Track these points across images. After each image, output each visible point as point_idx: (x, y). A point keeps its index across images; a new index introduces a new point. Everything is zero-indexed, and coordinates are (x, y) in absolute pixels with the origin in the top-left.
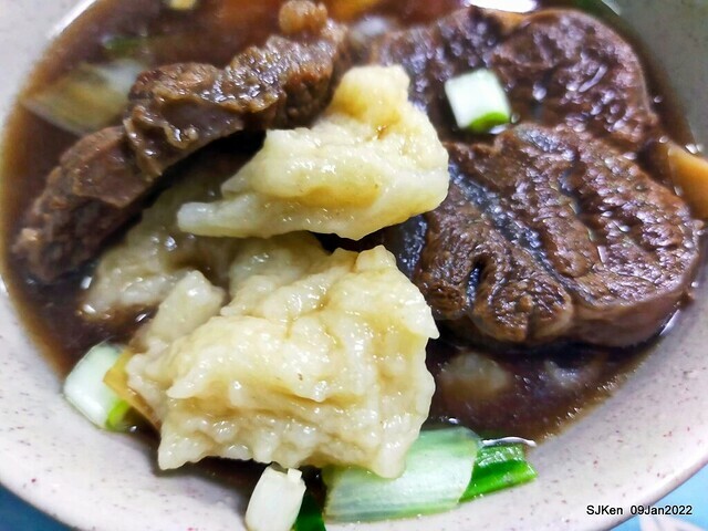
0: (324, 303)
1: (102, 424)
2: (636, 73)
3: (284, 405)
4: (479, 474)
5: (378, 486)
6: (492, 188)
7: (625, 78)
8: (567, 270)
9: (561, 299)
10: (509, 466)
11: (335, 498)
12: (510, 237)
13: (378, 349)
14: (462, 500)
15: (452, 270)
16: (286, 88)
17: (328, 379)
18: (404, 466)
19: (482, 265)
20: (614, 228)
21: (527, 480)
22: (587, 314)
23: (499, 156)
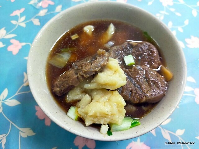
0: (109, 100)
1: (75, 120)
2: (157, 54)
3: (105, 115)
4: (132, 124)
5: (118, 126)
6: (132, 78)
7: (155, 55)
8: (145, 92)
9: (144, 97)
10: (137, 122)
11: (112, 128)
12: (135, 86)
13: (118, 107)
14: (130, 128)
15: (127, 93)
16: (101, 67)
17: (111, 112)
18: (122, 123)
19: (131, 91)
20: (152, 84)
21: (139, 124)
22: (147, 99)
23: (133, 71)
